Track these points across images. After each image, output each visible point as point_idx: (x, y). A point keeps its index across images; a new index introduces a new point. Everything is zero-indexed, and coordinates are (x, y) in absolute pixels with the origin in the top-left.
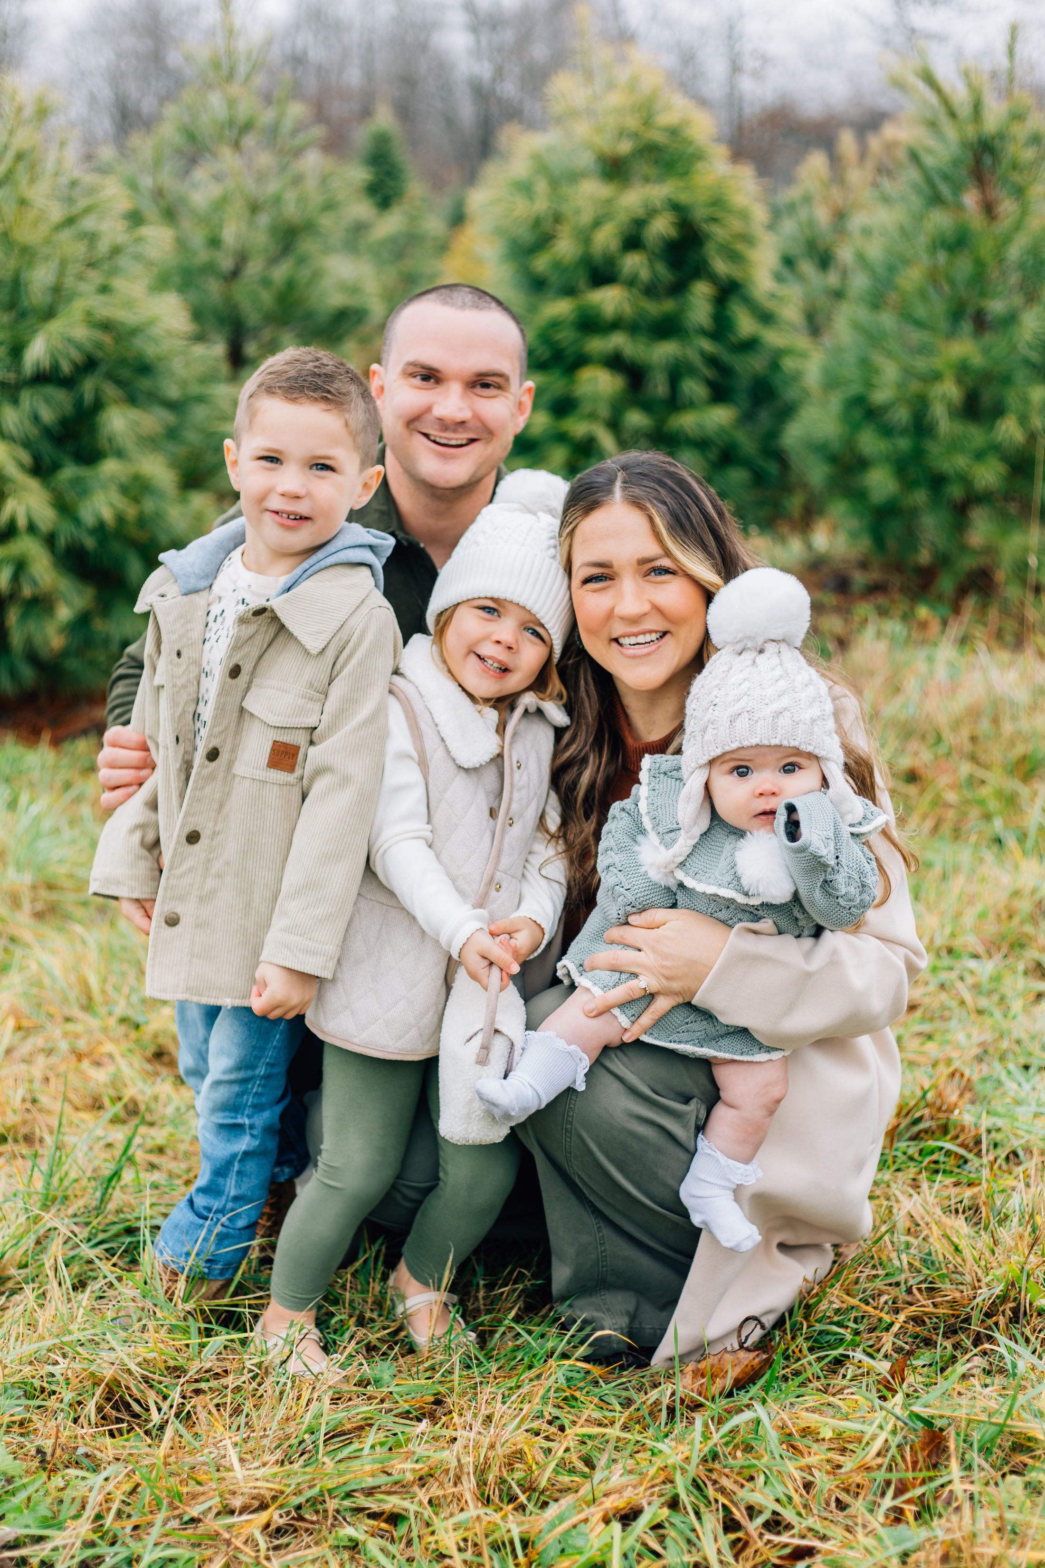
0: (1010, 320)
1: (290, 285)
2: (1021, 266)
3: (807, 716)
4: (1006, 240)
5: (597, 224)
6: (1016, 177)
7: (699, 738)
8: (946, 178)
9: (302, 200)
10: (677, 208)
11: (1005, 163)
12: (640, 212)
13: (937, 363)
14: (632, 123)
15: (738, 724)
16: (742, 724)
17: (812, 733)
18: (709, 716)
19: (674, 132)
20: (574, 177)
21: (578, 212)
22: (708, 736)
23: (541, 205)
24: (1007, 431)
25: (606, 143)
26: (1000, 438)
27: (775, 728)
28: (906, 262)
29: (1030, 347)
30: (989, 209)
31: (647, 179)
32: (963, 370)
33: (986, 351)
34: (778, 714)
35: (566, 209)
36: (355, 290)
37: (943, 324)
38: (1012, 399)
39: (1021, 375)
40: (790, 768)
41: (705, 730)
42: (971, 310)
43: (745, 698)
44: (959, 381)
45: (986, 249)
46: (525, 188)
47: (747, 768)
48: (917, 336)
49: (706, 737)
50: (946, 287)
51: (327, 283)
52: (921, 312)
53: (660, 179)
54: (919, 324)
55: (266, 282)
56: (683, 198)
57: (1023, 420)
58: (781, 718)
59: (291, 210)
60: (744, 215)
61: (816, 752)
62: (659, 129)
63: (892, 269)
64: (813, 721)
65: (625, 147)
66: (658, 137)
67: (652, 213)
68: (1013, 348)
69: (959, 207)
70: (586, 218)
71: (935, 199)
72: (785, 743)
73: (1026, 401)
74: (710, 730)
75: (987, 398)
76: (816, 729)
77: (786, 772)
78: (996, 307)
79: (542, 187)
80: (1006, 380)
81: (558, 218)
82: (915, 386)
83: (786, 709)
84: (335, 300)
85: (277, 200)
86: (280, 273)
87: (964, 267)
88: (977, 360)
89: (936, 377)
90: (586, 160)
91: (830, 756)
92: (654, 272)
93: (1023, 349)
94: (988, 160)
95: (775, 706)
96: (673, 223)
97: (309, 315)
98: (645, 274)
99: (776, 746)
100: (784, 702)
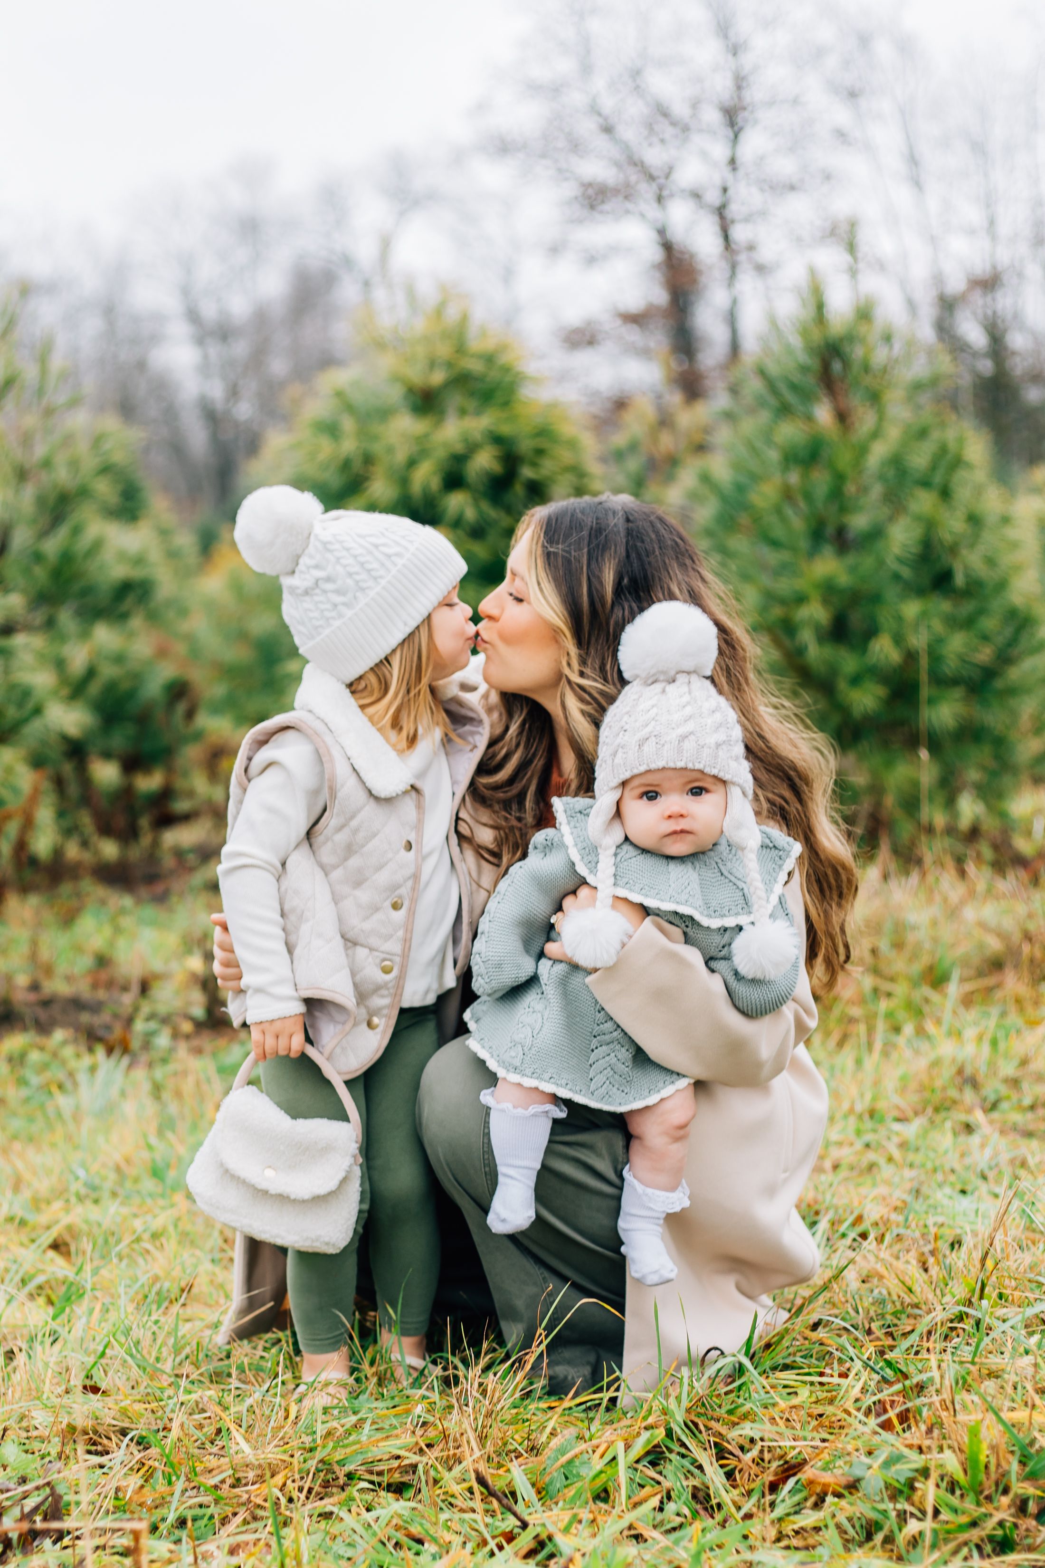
0: (876, 534)
1: (67, 558)
2: (882, 477)
3: (712, 740)
4: (862, 451)
5: (412, 463)
6: (868, 380)
7: (609, 762)
8: (794, 387)
9: (74, 464)
10: (498, 440)
11: (856, 368)
12: (459, 448)
13: (800, 584)
14: (444, 350)
15: (646, 748)
16: (649, 748)
17: (716, 757)
18: (619, 740)
19: (489, 359)
20: (384, 414)
21: (390, 450)
22: (618, 760)
23: (349, 446)
24: (882, 650)
25: (416, 375)
26: (874, 660)
27: (680, 751)
28: (755, 478)
29: (900, 560)
30: (842, 417)
31: (463, 412)
32: (828, 590)
33: (853, 570)
34: (684, 738)
35: (377, 448)
36: (139, 560)
37: (804, 544)
38: (884, 617)
39: (891, 593)
40: (697, 791)
41: (615, 754)
42: (830, 530)
43: (653, 723)
44: (826, 601)
45: (844, 459)
46: (331, 429)
47: (657, 793)
48: (773, 557)
49: (616, 761)
50: (802, 504)
51: (108, 555)
52: (779, 532)
53: (478, 413)
54: (775, 544)
55: (38, 557)
56: (506, 429)
57: (898, 639)
58: (686, 741)
59: (62, 475)
60: (572, 444)
61: (721, 775)
62: (472, 356)
63: (740, 488)
64: (718, 745)
65: (438, 378)
66: (475, 366)
67: (472, 448)
68: (881, 563)
69: (809, 418)
70: (401, 456)
71: (784, 410)
72: (690, 766)
73: (899, 619)
74: (620, 754)
75: (856, 619)
76: (720, 753)
77: (693, 794)
78: (859, 522)
79: (348, 424)
80: (876, 598)
81: (368, 460)
82: (777, 612)
83: (691, 733)
84: (118, 572)
85: (47, 464)
86: (52, 546)
87: (821, 481)
88: (844, 579)
89: (801, 599)
90: (395, 394)
91: (735, 779)
92: (480, 512)
93: (892, 564)
94: (837, 366)
95: (681, 730)
96: (497, 458)
97: (87, 591)
98: (470, 514)
99: (682, 769)
100: (690, 726)
